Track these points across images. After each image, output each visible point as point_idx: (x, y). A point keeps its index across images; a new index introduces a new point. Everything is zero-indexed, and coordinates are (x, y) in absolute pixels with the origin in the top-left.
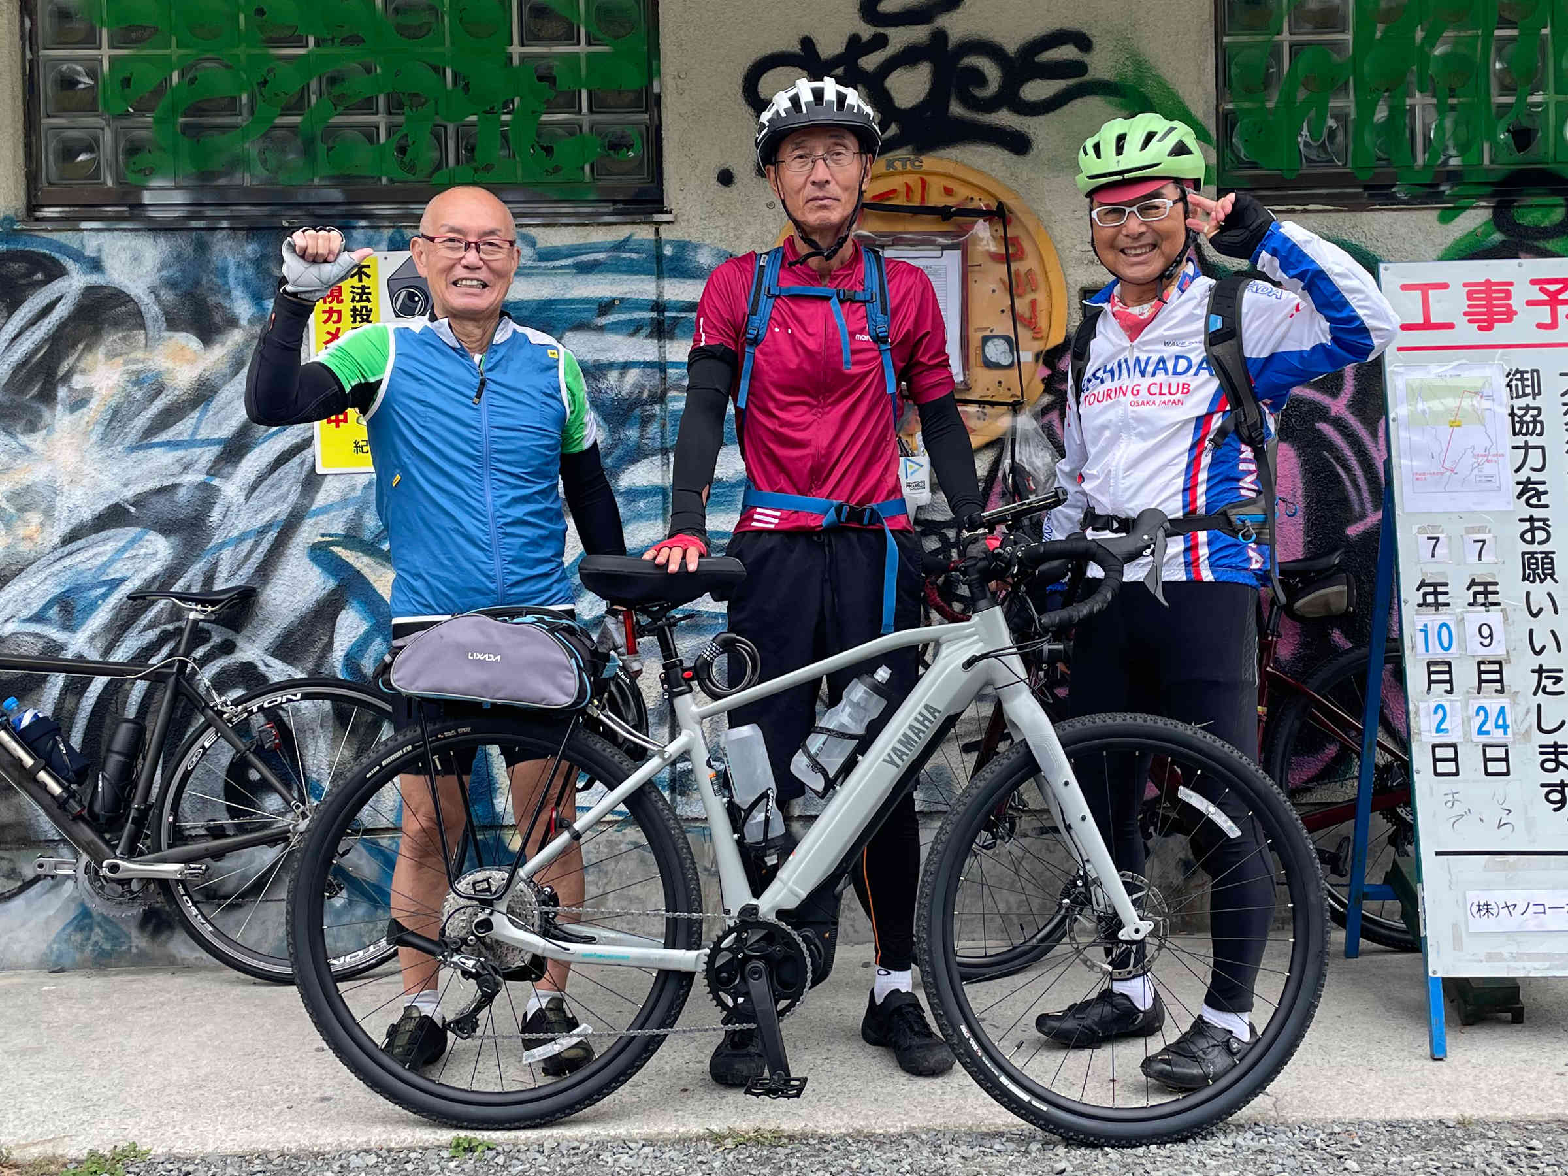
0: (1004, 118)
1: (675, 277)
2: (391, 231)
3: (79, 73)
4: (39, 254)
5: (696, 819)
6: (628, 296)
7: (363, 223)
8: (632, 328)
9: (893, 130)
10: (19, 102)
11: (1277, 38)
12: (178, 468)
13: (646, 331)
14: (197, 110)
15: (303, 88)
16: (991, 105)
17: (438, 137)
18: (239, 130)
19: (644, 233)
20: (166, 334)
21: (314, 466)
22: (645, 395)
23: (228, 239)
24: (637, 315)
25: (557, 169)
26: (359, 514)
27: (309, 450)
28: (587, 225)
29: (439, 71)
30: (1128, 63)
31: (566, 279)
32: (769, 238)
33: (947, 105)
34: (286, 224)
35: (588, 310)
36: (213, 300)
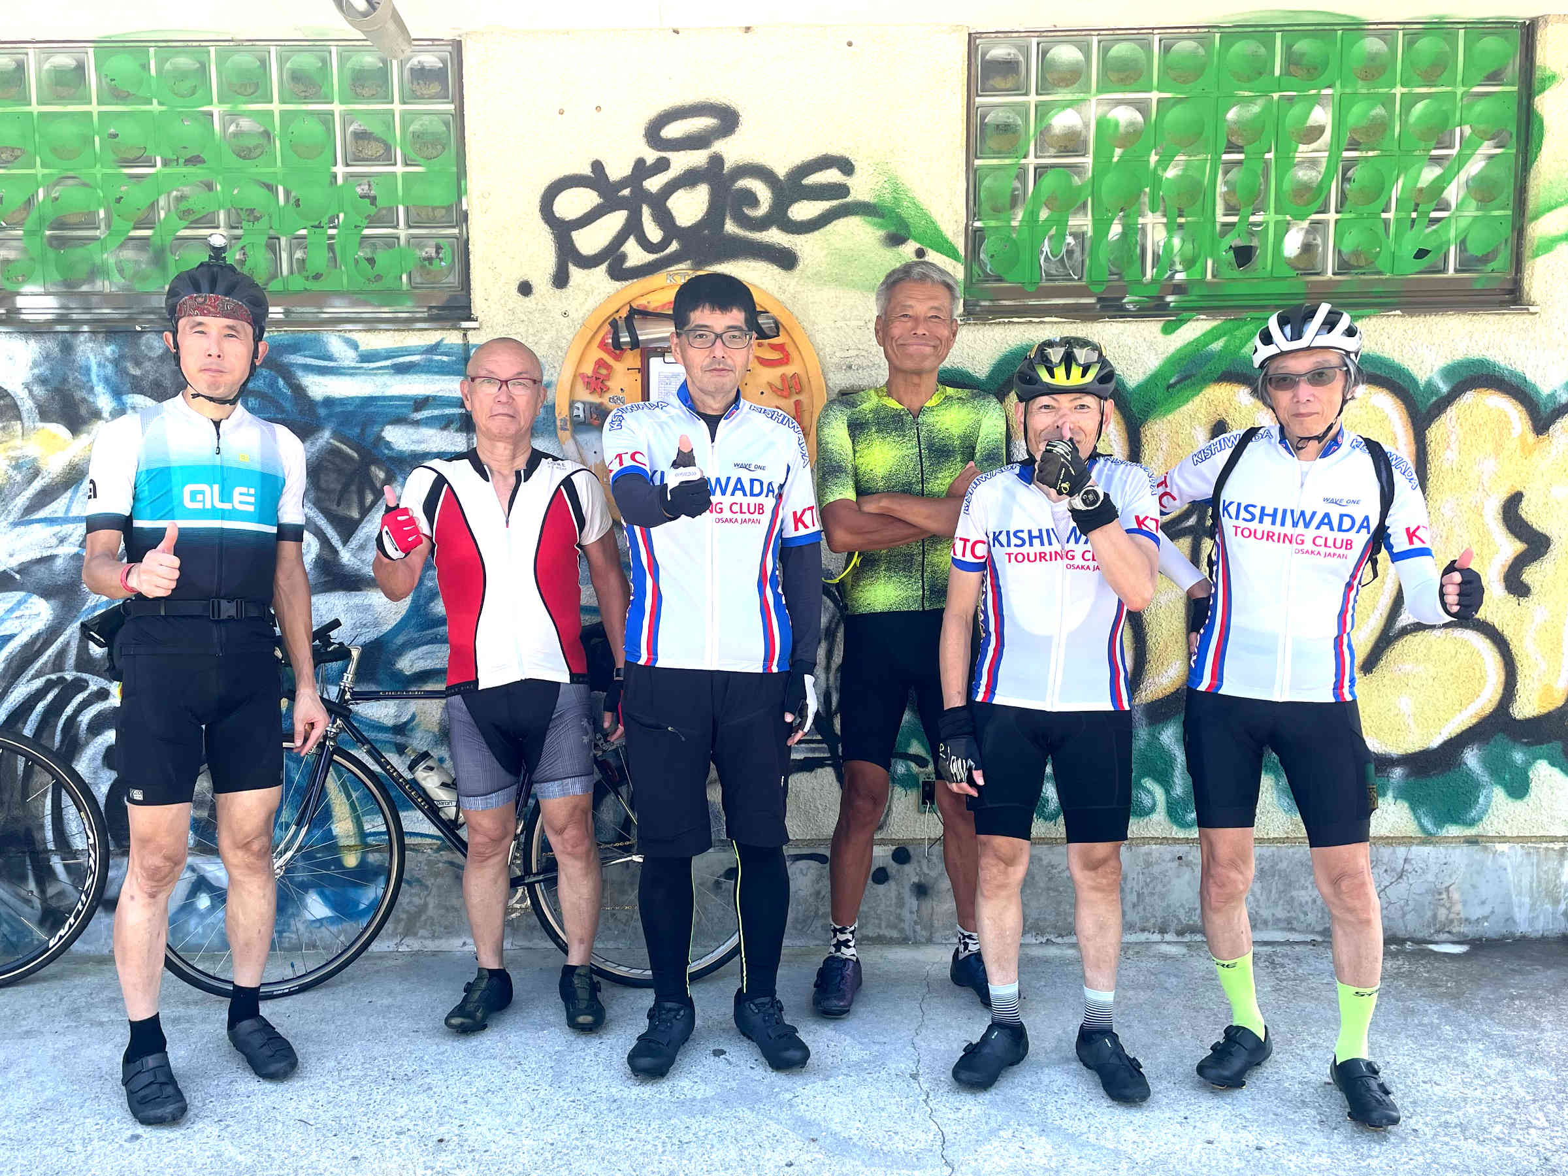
0: (774, 236)
6: (440, 394)
8: (444, 423)
9: (674, 246)
11: (1023, 161)
12: (54, 541)
13: (455, 425)
14: (60, 224)
15: (153, 204)
16: (762, 224)
17: (272, 249)
18: (99, 242)
19: (453, 338)
20: (40, 425)
23: (91, 340)
24: (448, 411)
25: (379, 278)
28: (403, 330)
29: (271, 188)
30: (886, 185)
31: (386, 378)
32: (564, 344)
33: (723, 224)
34: (139, 329)
35: (405, 406)
36: (79, 394)
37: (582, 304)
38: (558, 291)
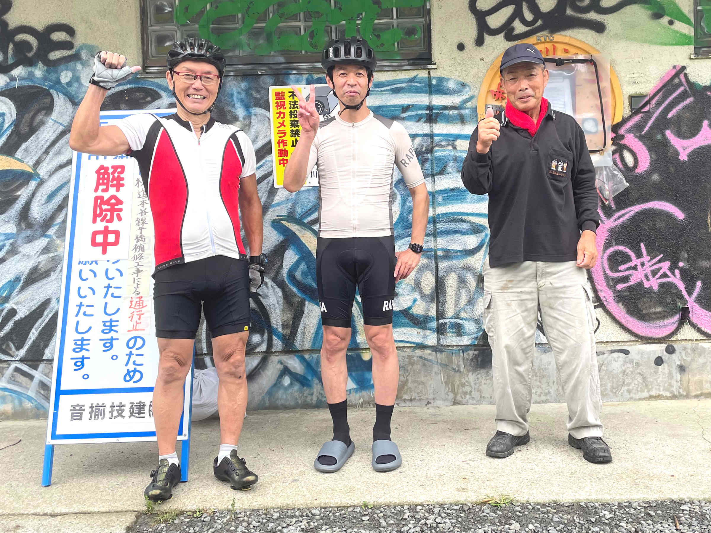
0: (593, 16)
1: (437, 94)
2: (307, 75)
3: (165, 6)
4: (149, 89)
5: (449, 346)
6: (416, 103)
7: (294, 72)
8: (418, 118)
9: (540, 22)
10: (139, 19)
13: (424, 120)
14: (217, 22)
15: (266, 10)
16: (586, 10)
17: (328, 33)
18: (237, 30)
19: (423, 74)
21: (273, 184)
22: (424, 149)
23: (234, 80)
24: (420, 112)
25: (382, 45)
26: (294, 206)
27: (271, 177)
28: (397, 71)
29: (328, 1)
31: (387, 96)
32: (481, 75)
33: (565, 11)
34: (260, 73)
35: (397, 110)
36: (227, 108)
37: (491, 54)
38: (478, 48)
